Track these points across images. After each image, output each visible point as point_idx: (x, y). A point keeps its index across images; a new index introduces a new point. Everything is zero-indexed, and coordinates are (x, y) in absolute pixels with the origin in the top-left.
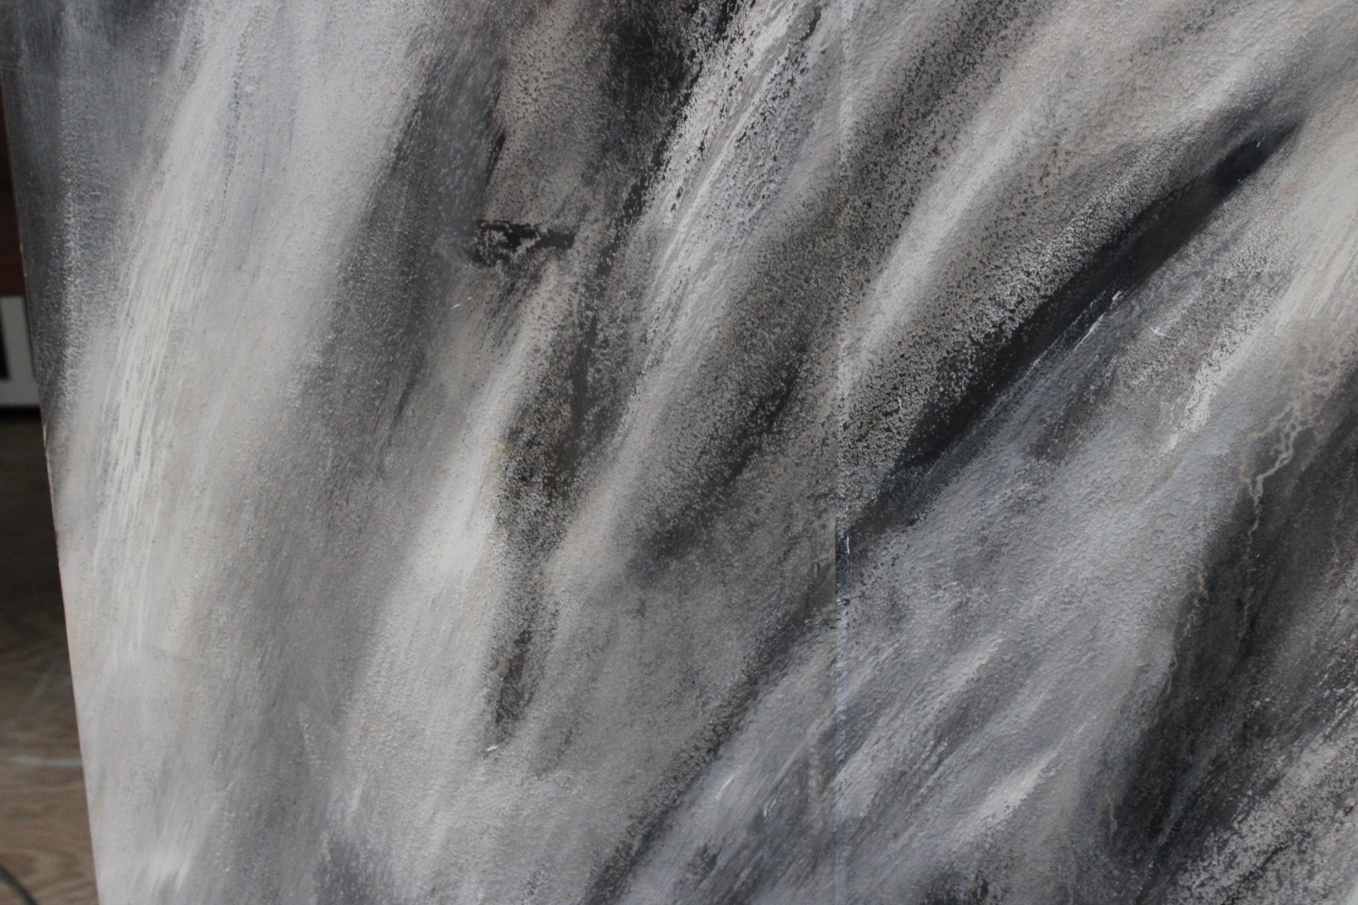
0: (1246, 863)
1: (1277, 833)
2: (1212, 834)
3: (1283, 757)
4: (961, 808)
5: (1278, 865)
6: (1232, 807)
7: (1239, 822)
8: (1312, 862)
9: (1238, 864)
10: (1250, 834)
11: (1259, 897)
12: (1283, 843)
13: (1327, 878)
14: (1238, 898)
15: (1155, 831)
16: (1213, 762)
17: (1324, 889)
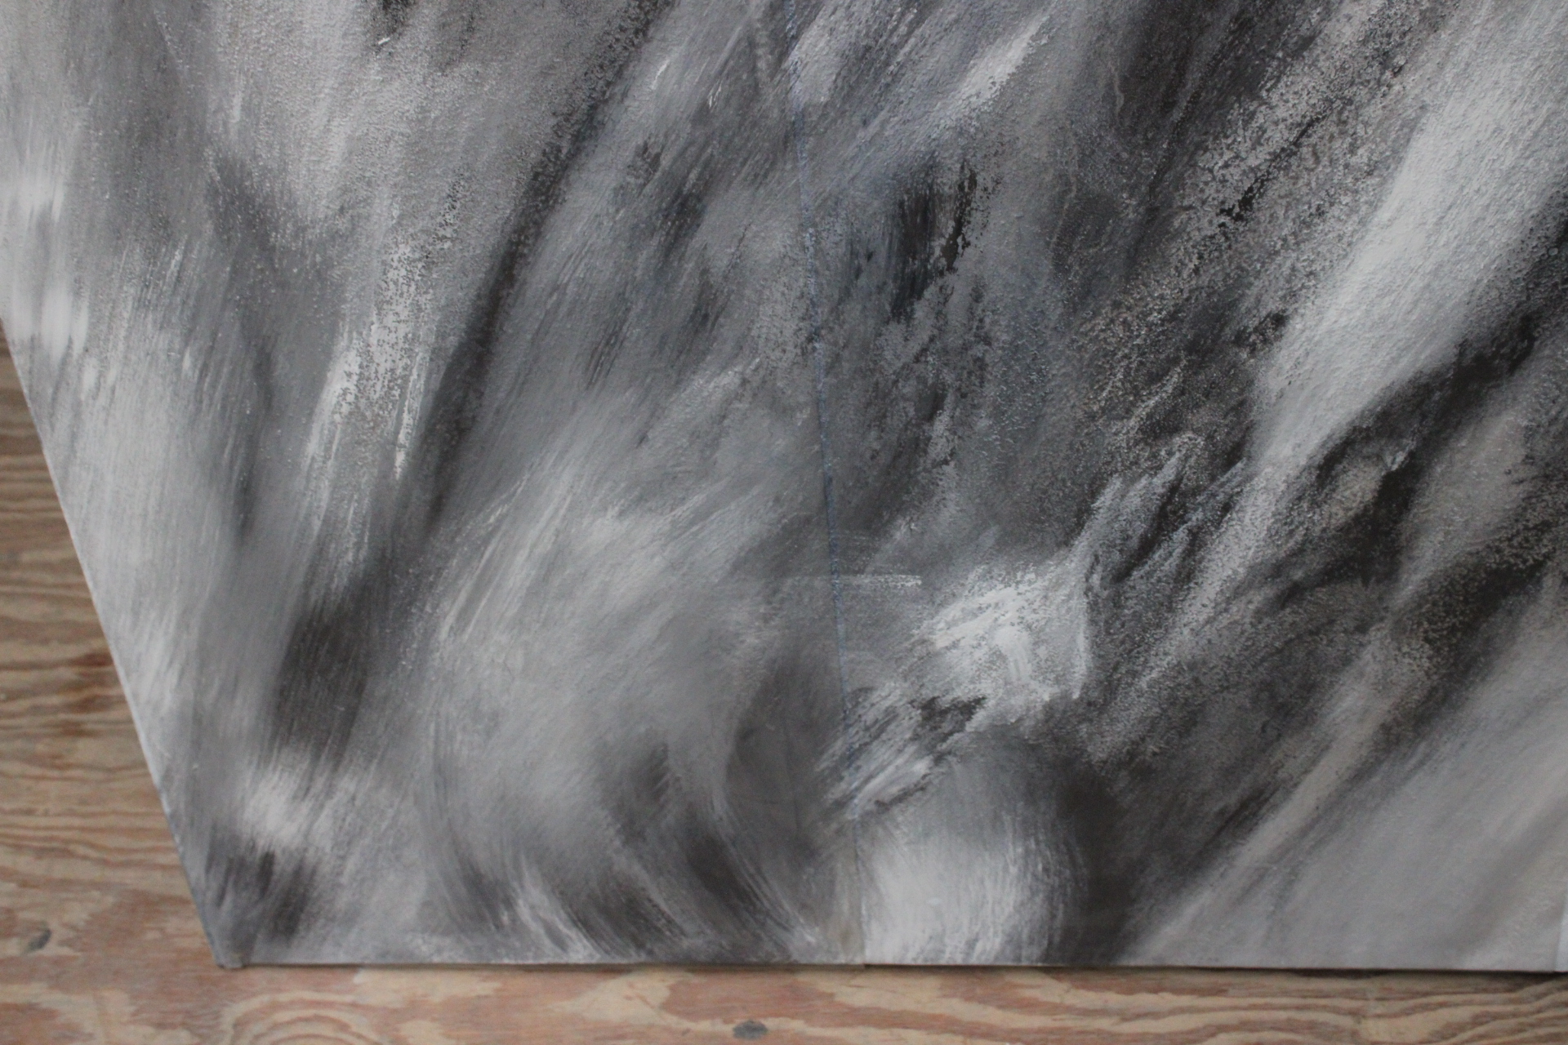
0: (1278, 137)
1: (1312, 101)
2: (1236, 105)
3: (1319, 10)
4: (938, 87)
5: (1314, 139)
6: (1259, 74)
7: (1268, 91)
8: (1355, 133)
9: (1268, 139)
10: (1281, 104)
11: (1292, 178)
12: (1320, 113)
13: (1372, 152)
14: (1268, 180)
15: (1168, 105)
16: (1236, 19)
17: (1368, 165)
